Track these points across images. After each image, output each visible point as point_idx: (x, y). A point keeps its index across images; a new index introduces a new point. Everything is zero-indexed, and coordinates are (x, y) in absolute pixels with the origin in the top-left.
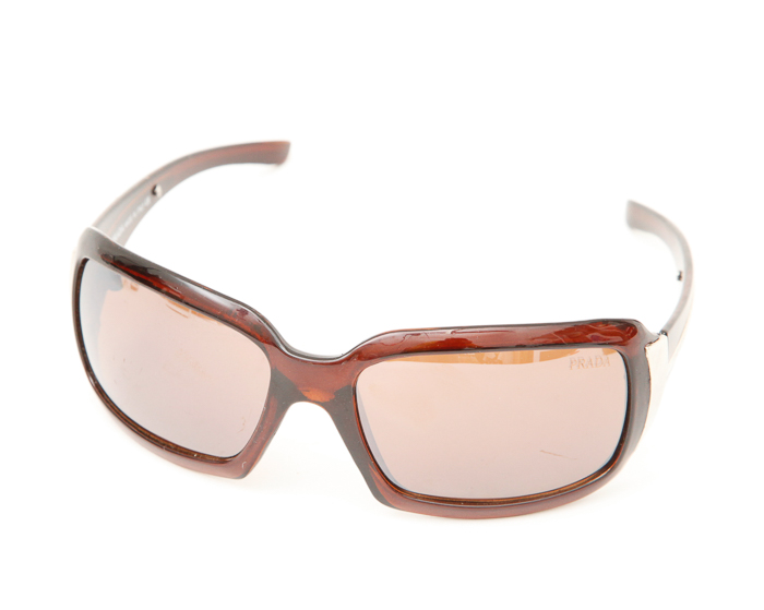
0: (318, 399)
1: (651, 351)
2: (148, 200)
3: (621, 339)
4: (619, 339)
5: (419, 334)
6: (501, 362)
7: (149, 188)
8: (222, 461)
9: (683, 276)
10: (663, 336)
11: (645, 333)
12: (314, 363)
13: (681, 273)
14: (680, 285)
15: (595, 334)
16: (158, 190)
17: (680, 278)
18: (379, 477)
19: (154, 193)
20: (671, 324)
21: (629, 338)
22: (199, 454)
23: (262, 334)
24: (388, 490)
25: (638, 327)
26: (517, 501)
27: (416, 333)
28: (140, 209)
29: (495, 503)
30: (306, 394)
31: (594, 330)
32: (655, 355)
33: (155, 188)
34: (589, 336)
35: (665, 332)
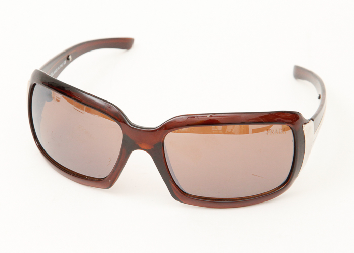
0: (146, 148)
1: (306, 128)
2: (65, 62)
3: (291, 121)
4: (290, 121)
5: (194, 117)
6: (234, 134)
7: (66, 56)
8: (99, 180)
9: (321, 97)
10: (311, 121)
11: (303, 119)
12: (144, 131)
13: (320, 95)
14: (320, 101)
15: (279, 118)
16: (70, 57)
17: (319, 98)
18: (175, 187)
19: (68, 59)
20: (315, 116)
21: (295, 121)
22: (88, 177)
23: (119, 117)
24: (179, 194)
25: (299, 115)
26: (241, 200)
27: (193, 116)
28: (61, 66)
29: (231, 200)
30: (140, 146)
31: (278, 117)
32: (307, 129)
33: (69, 56)
34: (276, 119)
35: (312, 119)
